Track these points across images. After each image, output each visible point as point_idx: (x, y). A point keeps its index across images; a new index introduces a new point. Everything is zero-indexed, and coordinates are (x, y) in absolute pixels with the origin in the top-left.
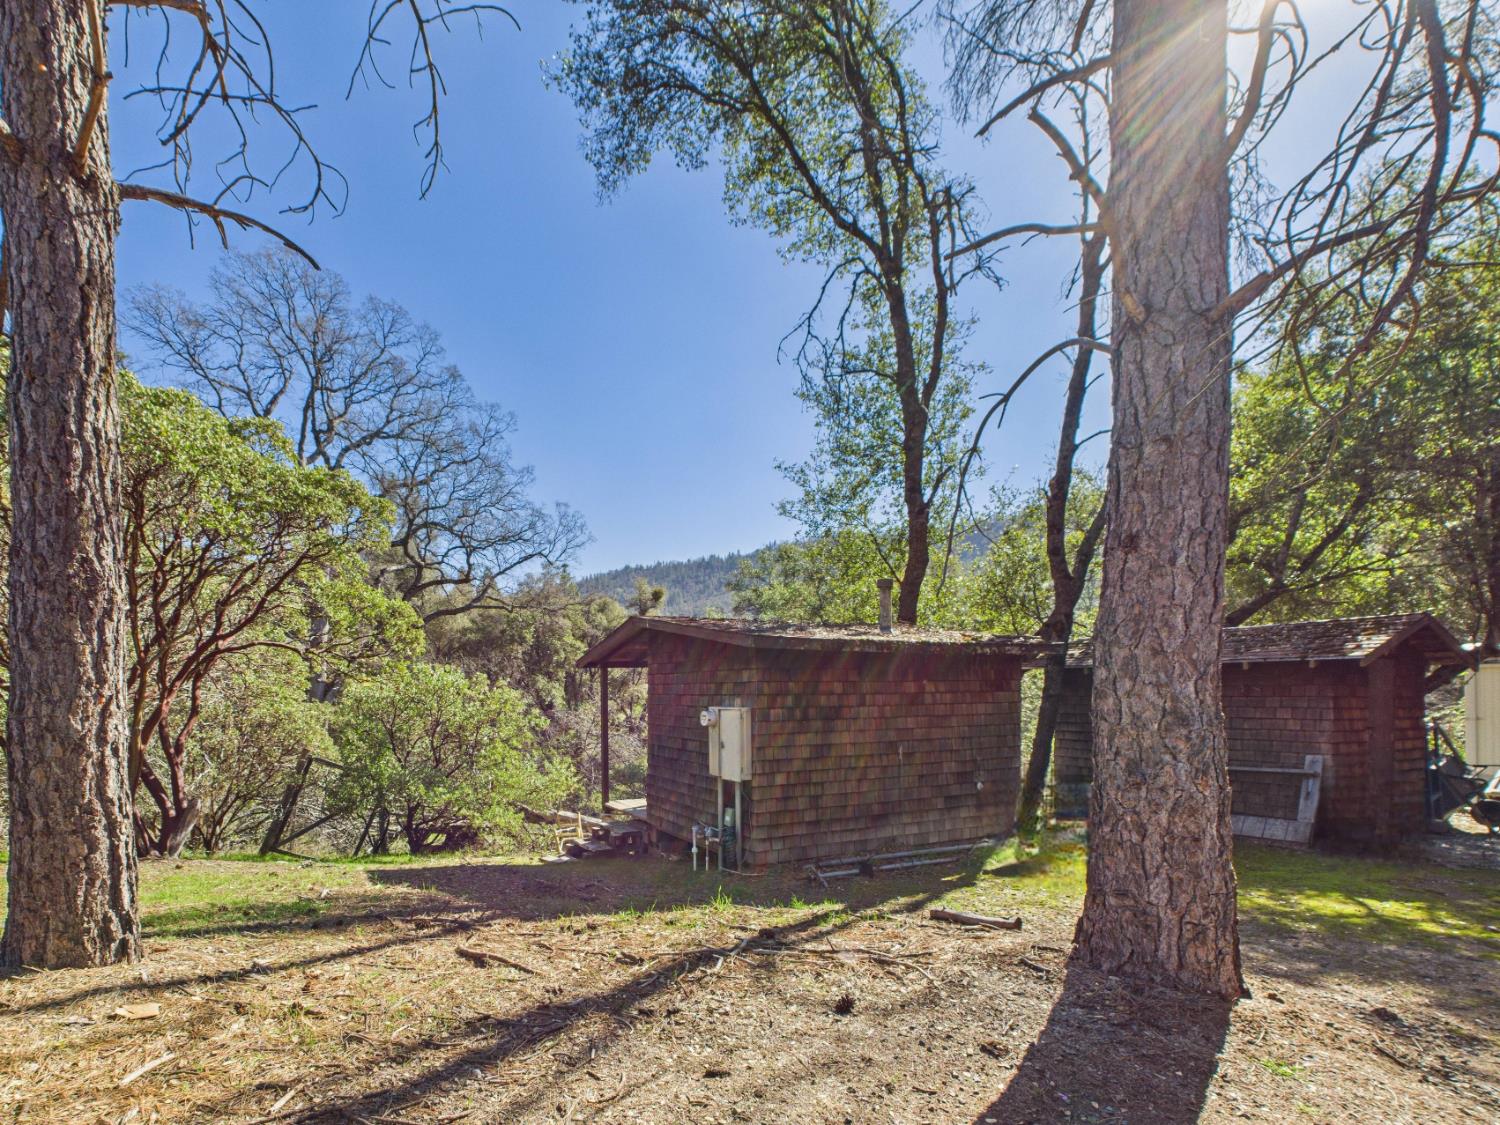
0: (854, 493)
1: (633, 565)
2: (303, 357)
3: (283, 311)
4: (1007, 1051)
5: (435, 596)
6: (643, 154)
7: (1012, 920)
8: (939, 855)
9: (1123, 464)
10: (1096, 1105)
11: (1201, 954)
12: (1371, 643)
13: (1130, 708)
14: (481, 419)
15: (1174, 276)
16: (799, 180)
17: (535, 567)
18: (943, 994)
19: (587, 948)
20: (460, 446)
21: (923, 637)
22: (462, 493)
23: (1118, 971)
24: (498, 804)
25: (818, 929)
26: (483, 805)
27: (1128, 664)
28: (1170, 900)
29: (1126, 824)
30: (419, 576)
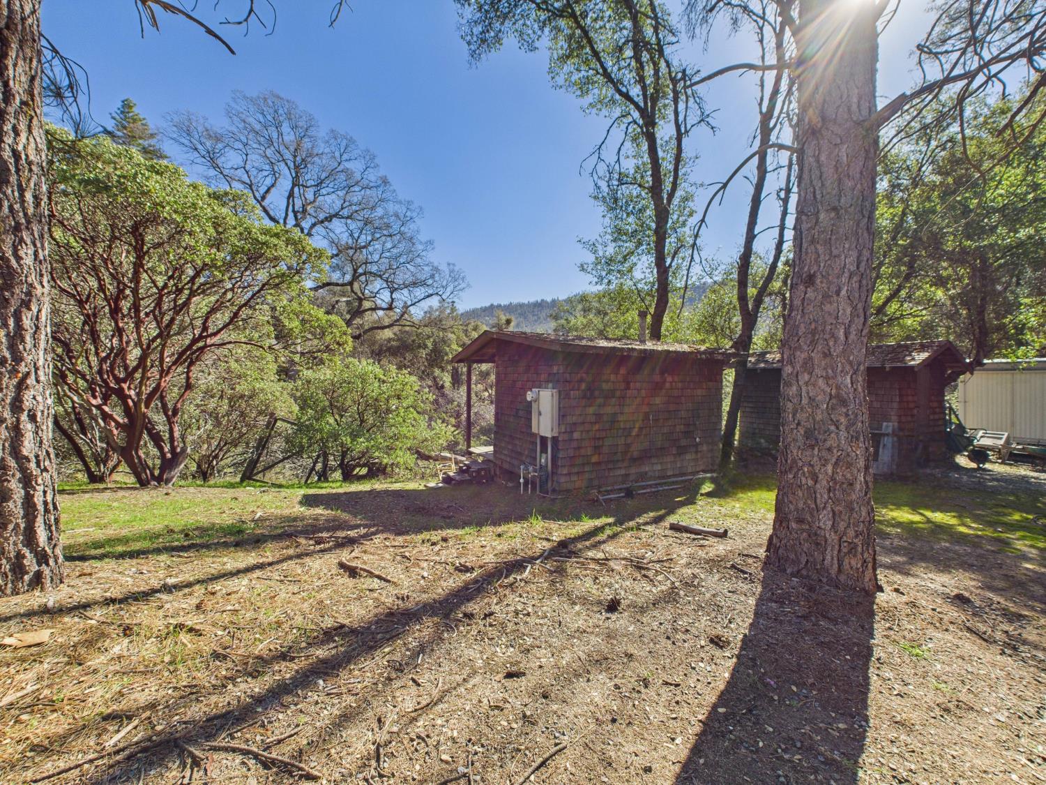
0: (625, 258)
1: (495, 304)
2: (286, 164)
3: (275, 135)
4: (729, 643)
5: (370, 318)
6: (497, 39)
7: (722, 531)
8: (673, 483)
9: (805, 226)
10: (794, 689)
11: (853, 563)
12: (920, 357)
13: (808, 393)
14: (401, 210)
15: (841, 98)
16: (595, 64)
17: (434, 302)
18: (682, 593)
19: (438, 558)
20: (388, 226)
21: (666, 348)
22: (388, 254)
23: (797, 574)
24: (401, 448)
25: (598, 538)
26: (390, 449)
27: (806, 364)
28: (833, 526)
29: (804, 473)
30: (360, 305)
